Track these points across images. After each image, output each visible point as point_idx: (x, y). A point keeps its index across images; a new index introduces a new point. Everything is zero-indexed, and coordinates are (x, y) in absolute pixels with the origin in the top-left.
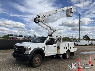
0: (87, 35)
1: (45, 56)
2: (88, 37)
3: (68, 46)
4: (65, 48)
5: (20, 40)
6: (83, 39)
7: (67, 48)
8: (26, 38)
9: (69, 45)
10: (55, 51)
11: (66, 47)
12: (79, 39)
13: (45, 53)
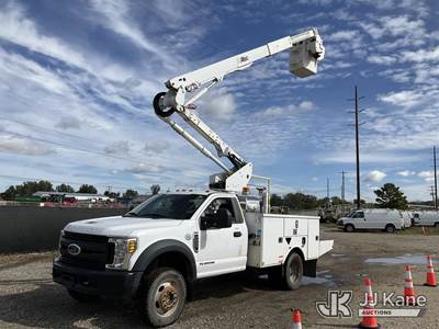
0: (393, 186)
1: (199, 275)
2: (399, 194)
3: (295, 232)
4: (280, 240)
5: (90, 206)
6: (375, 202)
7: (288, 240)
8: (112, 200)
9: (297, 226)
10: (240, 255)
11: (288, 235)
12: (359, 202)
13: (197, 264)
